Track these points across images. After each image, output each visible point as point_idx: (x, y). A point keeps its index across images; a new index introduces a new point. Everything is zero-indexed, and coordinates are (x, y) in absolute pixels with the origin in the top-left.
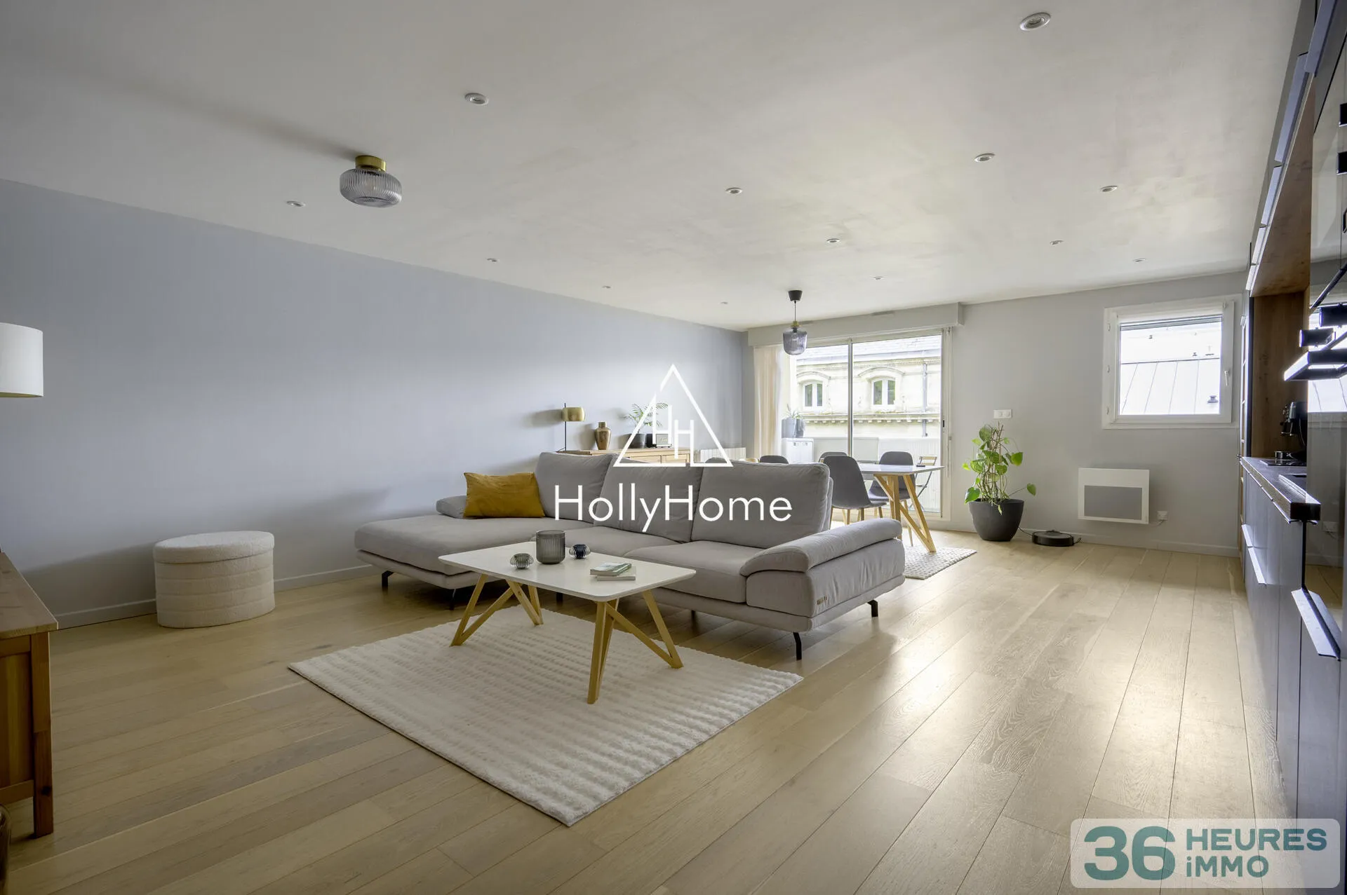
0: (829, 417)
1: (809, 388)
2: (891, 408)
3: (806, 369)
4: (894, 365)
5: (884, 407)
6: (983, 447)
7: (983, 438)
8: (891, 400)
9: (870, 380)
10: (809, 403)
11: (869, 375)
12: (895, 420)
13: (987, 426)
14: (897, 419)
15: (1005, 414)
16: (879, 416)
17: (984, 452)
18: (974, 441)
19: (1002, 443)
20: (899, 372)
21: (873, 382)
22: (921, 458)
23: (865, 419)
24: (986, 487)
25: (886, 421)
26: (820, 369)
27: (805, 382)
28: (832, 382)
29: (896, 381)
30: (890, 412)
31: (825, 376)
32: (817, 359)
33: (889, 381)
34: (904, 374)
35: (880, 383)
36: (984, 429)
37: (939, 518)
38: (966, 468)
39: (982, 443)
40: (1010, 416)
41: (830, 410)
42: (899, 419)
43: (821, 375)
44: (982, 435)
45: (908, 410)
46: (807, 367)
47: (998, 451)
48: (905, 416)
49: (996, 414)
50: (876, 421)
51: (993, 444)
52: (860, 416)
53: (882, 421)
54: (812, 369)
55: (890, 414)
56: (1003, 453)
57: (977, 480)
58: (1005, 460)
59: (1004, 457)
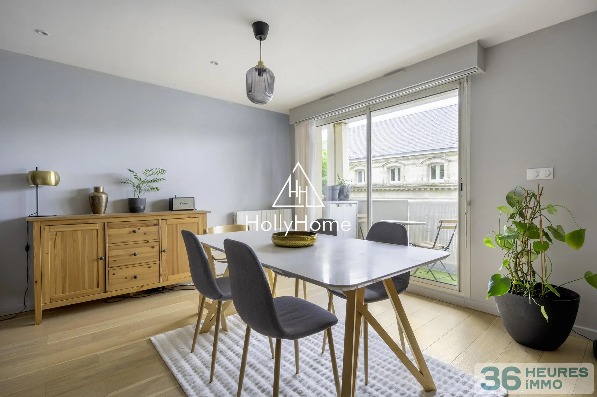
0: (404, 187)
1: (393, 172)
2: (442, 181)
3: (392, 160)
4: (443, 156)
5: (438, 180)
6: (512, 216)
7: (512, 205)
8: (442, 176)
9: (428, 165)
10: (393, 179)
11: (428, 162)
12: (444, 189)
13: (519, 190)
14: (445, 188)
15: (544, 173)
16: (434, 186)
17: (514, 222)
18: (500, 208)
19: (543, 212)
20: (446, 160)
21: (431, 166)
22: (441, 222)
23: (426, 188)
24: (519, 273)
25: (438, 189)
26: (399, 160)
27: (391, 167)
28: (406, 167)
29: (445, 165)
30: (441, 184)
31: (402, 164)
32: (397, 154)
33: (440, 166)
34: (449, 161)
35: (435, 166)
36: (515, 193)
37: (457, 293)
38: (489, 245)
39: (512, 210)
40: (551, 177)
41: (405, 183)
42: (446, 188)
43: (400, 163)
44: (510, 200)
45: (452, 182)
46: (391, 159)
47: (536, 222)
48: (450, 186)
49: (530, 175)
50: (432, 189)
51: (528, 213)
52: (423, 186)
53: (436, 189)
54: (394, 160)
55: (440, 185)
56: (545, 225)
57: (505, 262)
58: (546, 235)
59: (546, 230)
